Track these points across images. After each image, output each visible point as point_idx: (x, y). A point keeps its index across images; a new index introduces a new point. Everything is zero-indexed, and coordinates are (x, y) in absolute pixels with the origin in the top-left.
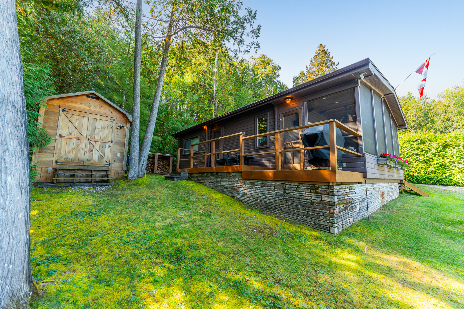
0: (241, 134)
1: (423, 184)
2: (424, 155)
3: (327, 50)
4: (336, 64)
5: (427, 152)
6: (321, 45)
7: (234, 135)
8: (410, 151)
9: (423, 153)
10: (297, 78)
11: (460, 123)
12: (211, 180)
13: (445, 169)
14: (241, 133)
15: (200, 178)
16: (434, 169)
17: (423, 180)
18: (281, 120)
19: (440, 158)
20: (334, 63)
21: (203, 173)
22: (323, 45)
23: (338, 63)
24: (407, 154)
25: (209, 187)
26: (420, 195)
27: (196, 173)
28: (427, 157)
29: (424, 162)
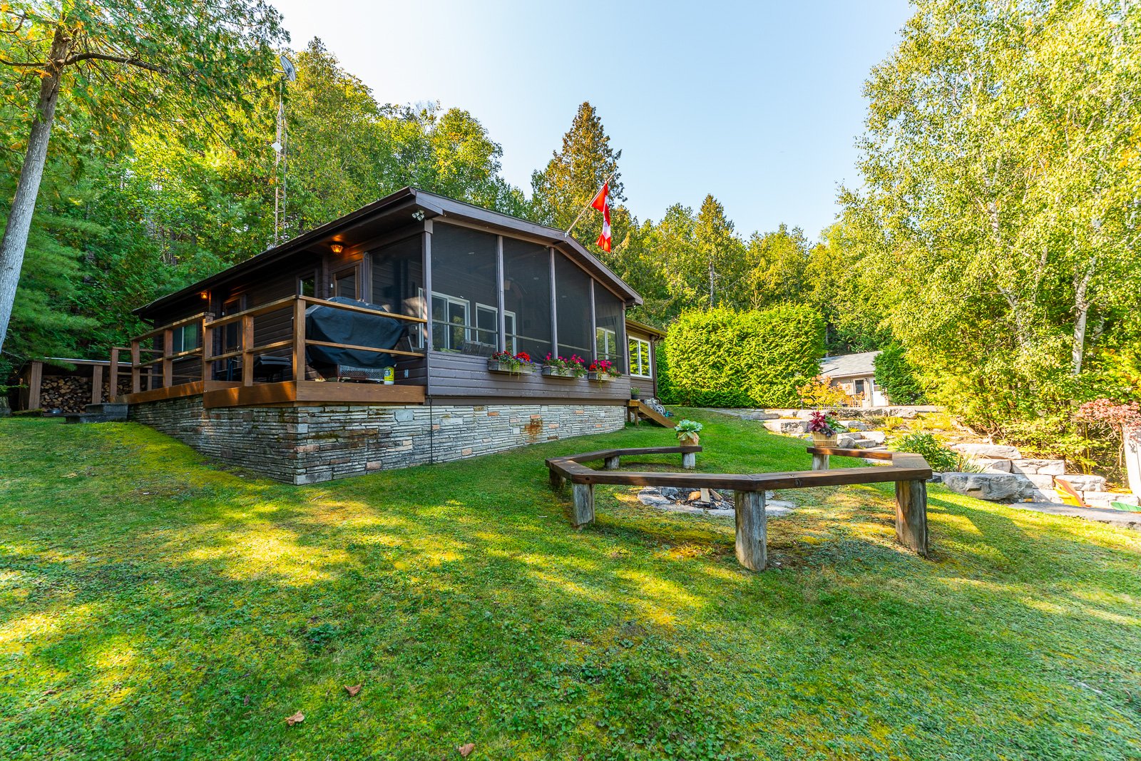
0: (204, 317)
1: (713, 407)
2: (714, 353)
3: (599, 119)
4: (614, 153)
5: (719, 346)
6: (586, 105)
7: (193, 317)
8: (696, 346)
9: (713, 350)
10: (541, 177)
11: (848, 292)
12: (166, 417)
13: (742, 378)
14: (202, 314)
15: (150, 416)
16: (727, 380)
17: (714, 400)
18: (332, 286)
19: (735, 358)
20: (611, 151)
21: (154, 403)
22: (592, 105)
23: (620, 152)
24: (692, 352)
25: (164, 431)
26: (664, 427)
27: (143, 404)
28: (719, 357)
29: (714, 366)
